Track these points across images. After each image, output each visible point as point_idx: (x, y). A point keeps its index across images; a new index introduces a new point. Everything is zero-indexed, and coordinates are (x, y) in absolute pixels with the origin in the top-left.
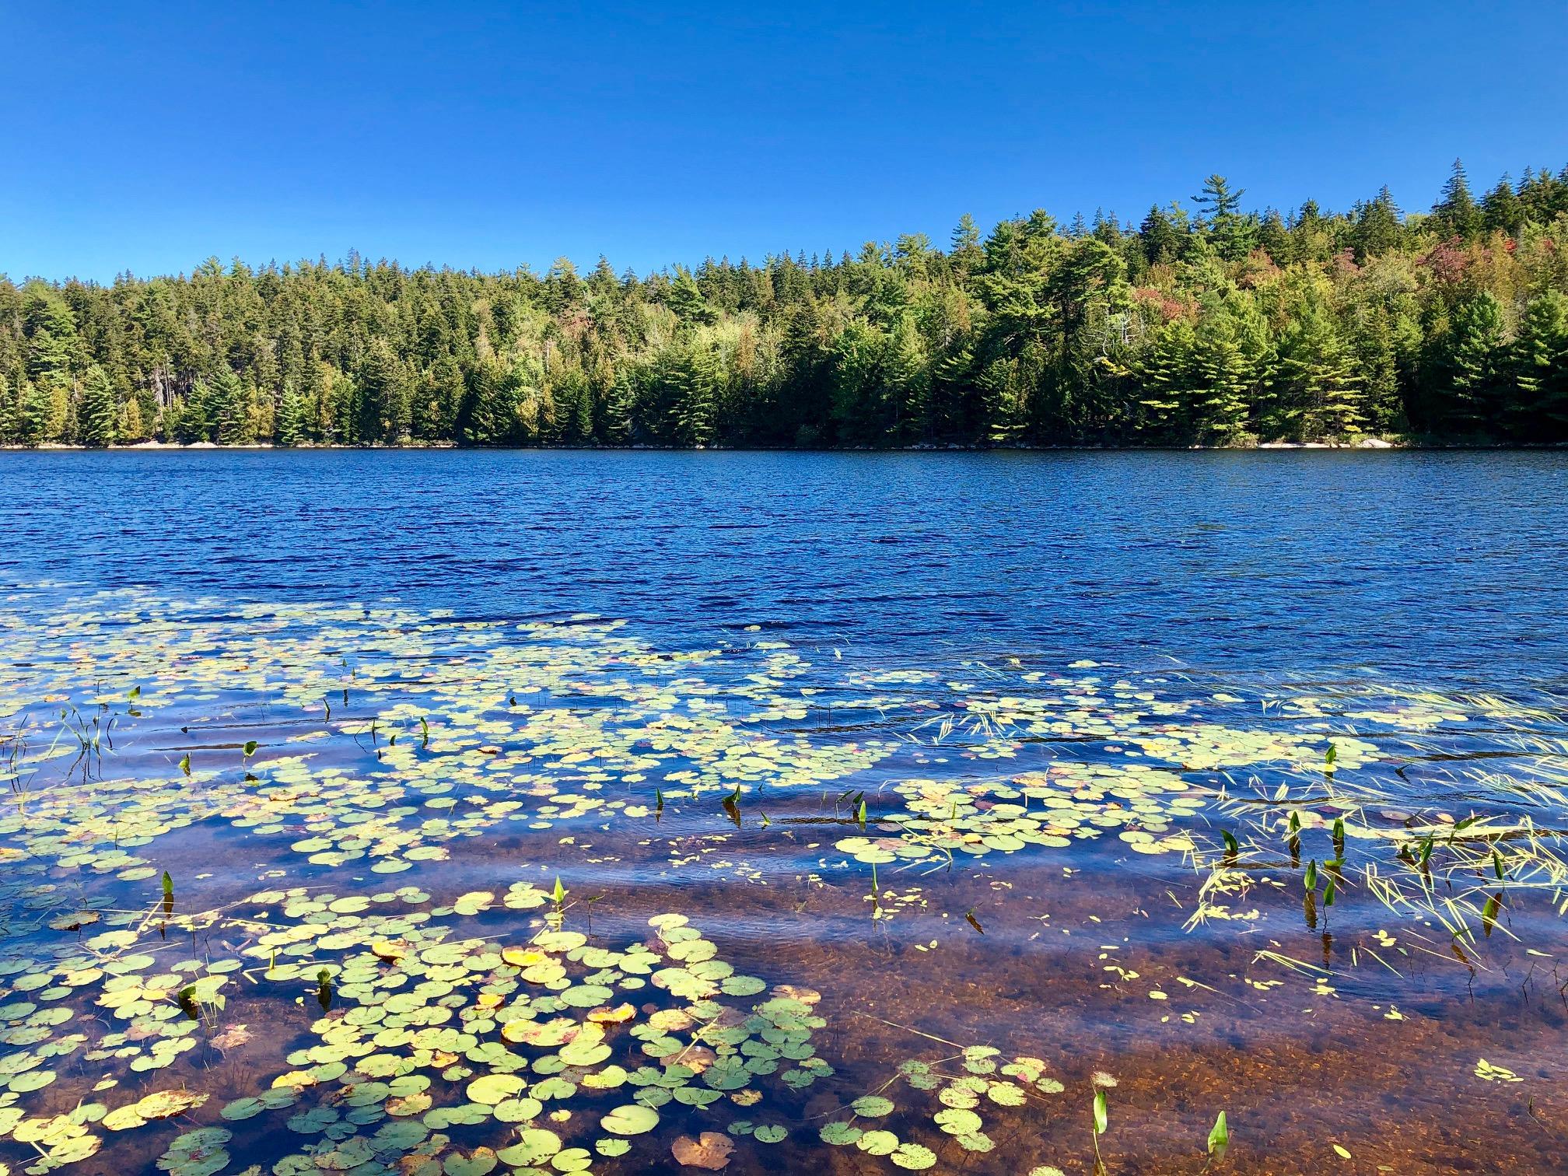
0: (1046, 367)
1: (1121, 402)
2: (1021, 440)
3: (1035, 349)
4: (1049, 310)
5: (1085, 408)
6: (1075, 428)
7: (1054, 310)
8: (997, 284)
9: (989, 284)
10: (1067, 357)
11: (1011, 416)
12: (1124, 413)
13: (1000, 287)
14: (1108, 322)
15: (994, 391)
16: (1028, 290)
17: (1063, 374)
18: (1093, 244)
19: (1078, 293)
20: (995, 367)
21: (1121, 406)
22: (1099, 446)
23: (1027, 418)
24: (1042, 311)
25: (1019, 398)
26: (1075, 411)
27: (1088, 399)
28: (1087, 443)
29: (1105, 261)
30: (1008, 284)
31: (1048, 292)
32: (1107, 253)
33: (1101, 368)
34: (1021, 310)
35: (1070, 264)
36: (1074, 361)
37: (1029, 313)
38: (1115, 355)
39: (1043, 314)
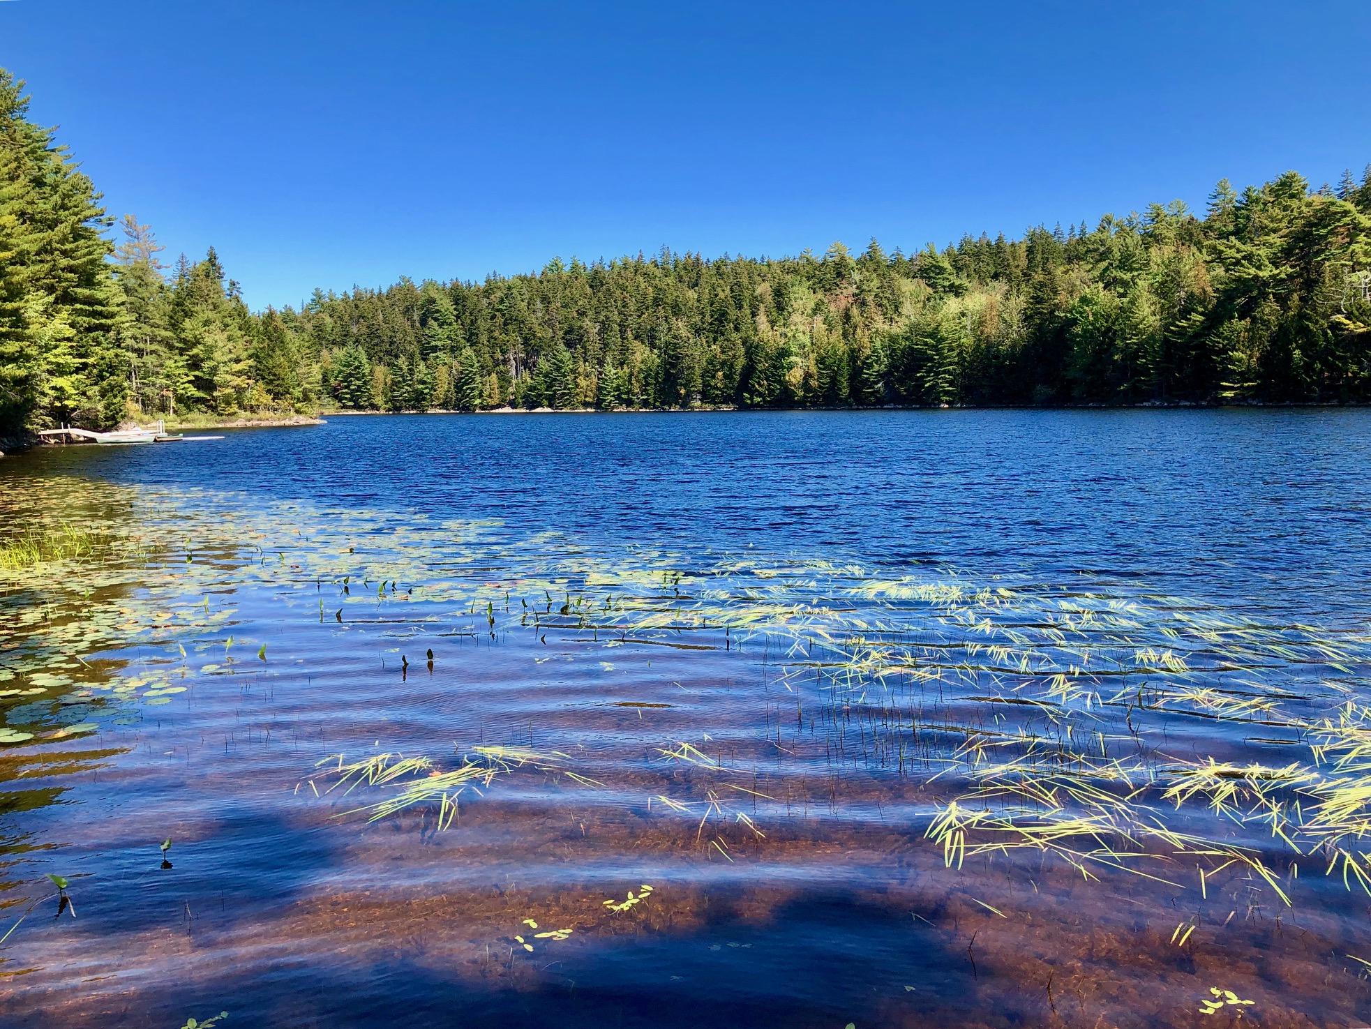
0: (1280, 326)
1: (1359, 358)
2: (1253, 397)
3: (1269, 309)
4: (1285, 270)
5: (1319, 366)
6: (1309, 385)
7: (1290, 270)
8: (1231, 248)
9: (1222, 248)
10: (1302, 316)
11: (1241, 374)
12: (1362, 369)
13: (1234, 250)
14: (1347, 280)
15: (1224, 350)
16: (1263, 252)
17: (1298, 333)
18: (1333, 204)
19: (1318, 253)
20: (1225, 329)
21: (1359, 363)
22: (1335, 402)
23: (1258, 376)
24: (1276, 272)
25: (1251, 357)
26: (1308, 368)
27: (1322, 355)
28: (1322, 399)
29: (1346, 220)
30: (1243, 247)
31: (1287, 252)
32: (1349, 212)
33: (1336, 327)
34: (1253, 271)
35: (1311, 225)
36: (1309, 319)
37: (1261, 274)
38: (1352, 313)
39: (1278, 274)
